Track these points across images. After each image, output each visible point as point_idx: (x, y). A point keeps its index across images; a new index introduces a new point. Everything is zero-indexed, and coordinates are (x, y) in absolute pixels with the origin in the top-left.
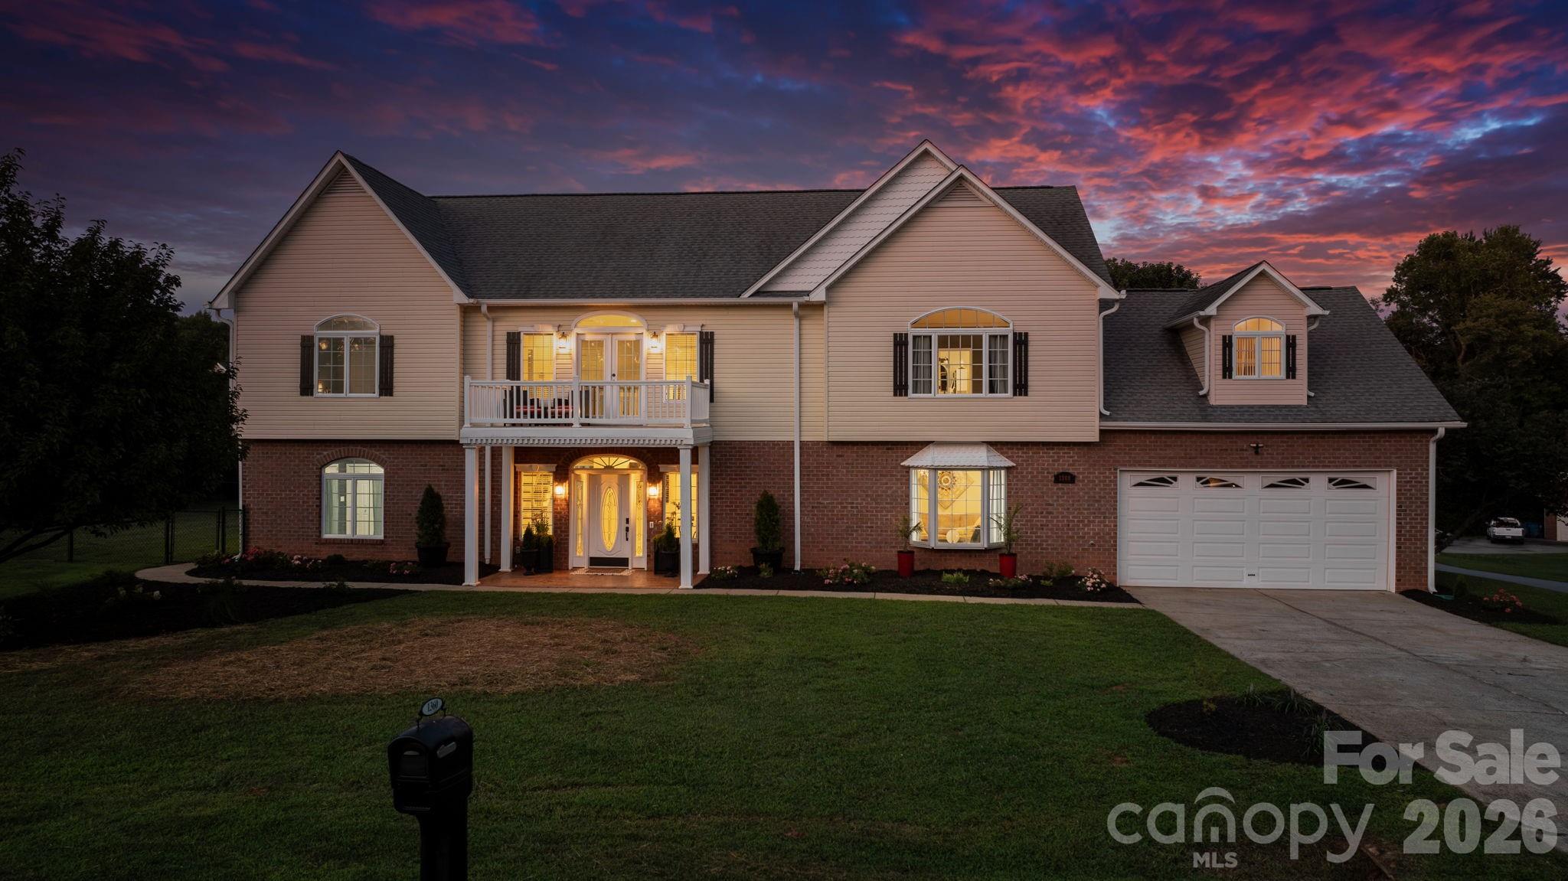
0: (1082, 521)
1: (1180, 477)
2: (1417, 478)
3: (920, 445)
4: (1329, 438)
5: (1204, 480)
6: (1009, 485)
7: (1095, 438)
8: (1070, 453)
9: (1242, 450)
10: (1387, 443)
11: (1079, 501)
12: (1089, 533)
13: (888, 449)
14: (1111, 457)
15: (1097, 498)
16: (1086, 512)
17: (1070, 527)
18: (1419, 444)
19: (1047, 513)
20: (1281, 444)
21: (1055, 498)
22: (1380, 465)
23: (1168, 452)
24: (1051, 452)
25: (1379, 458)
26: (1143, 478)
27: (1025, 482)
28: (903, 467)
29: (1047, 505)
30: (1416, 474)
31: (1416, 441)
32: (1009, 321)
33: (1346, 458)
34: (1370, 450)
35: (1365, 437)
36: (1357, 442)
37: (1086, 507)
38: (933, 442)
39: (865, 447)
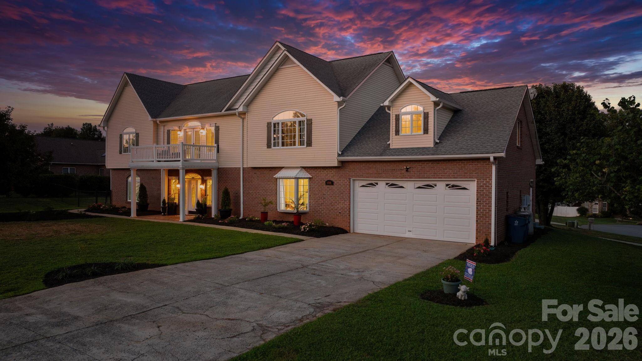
0: (336, 202)
1: (379, 182)
2: (486, 184)
3: (280, 168)
4: (442, 163)
5: (389, 184)
6: (310, 185)
7: (335, 164)
8: (332, 172)
9: (401, 170)
10: (471, 166)
11: (335, 193)
12: (339, 208)
13: (270, 170)
14: (347, 173)
15: (342, 192)
16: (338, 198)
17: (332, 205)
18: (488, 166)
19: (324, 198)
20: (419, 167)
21: (326, 192)
22: (468, 177)
23: (370, 171)
24: (325, 171)
25: (466, 173)
26: (364, 183)
27: (315, 184)
28: (275, 178)
29: (323, 194)
30: (487, 182)
31: (486, 164)
32: (305, 114)
33: (450, 173)
34: (462, 169)
35: (459, 163)
36: (455, 165)
37: (338, 196)
38: (284, 167)
39: (263, 169)
